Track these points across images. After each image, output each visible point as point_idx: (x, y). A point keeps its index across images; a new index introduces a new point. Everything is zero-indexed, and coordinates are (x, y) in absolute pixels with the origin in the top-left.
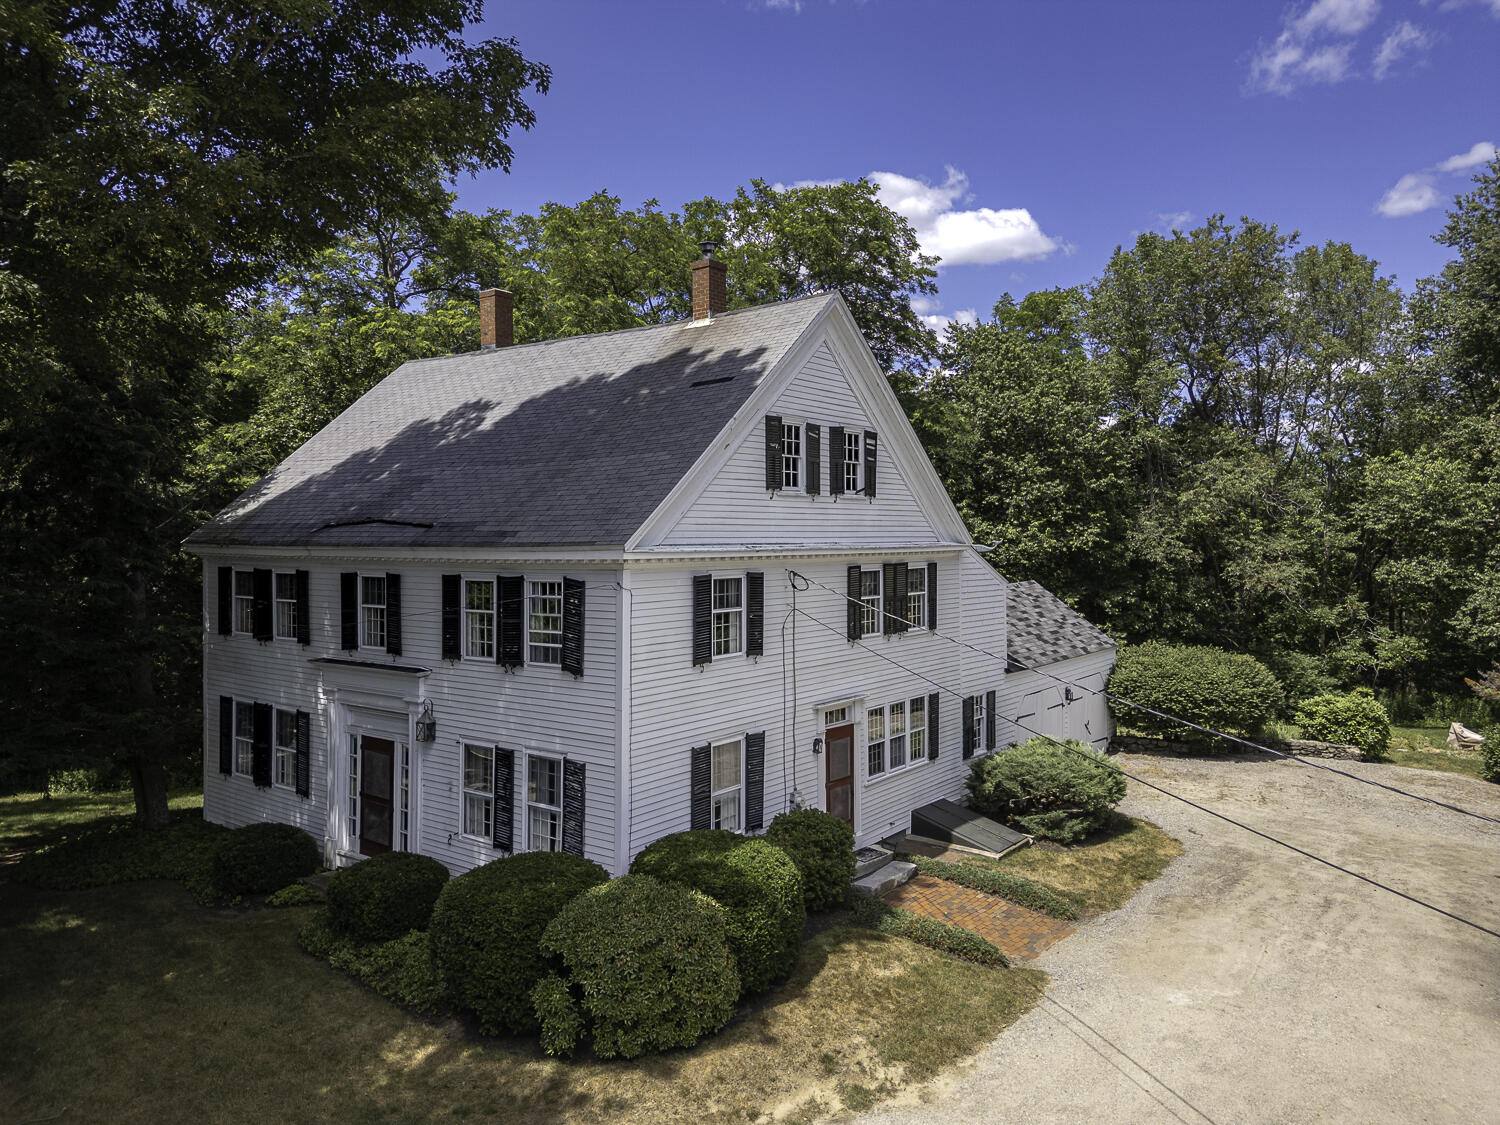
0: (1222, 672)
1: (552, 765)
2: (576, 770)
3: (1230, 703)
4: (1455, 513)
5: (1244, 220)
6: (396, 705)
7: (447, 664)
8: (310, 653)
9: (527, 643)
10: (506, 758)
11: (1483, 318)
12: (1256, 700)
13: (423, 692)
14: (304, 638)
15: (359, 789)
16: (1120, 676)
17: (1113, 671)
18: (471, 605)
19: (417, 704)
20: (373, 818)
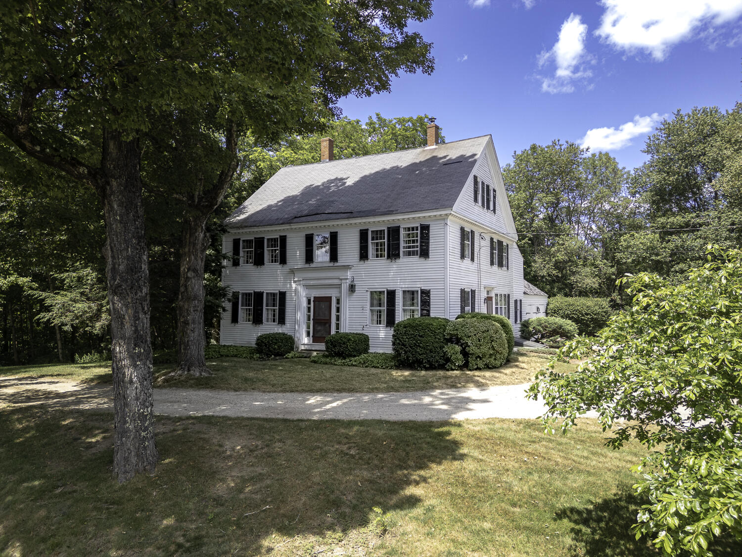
0: (589, 303)
1: (413, 293)
2: (426, 293)
3: (595, 315)
4: (657, 255)
5: (567, 142)
6: (336, 282)
7: (362, 262)
8: (286, 268)
9: (402, 250)
10: (391, 294)
11: (664, 179)
12: (604, 314)
13: (349, 274)
14: (283, 261)
15: (312, 317)
16: (551, 306)
17: (548, 305)
18: (373, 239)
19: (347, 279)
20: (319, 328)
